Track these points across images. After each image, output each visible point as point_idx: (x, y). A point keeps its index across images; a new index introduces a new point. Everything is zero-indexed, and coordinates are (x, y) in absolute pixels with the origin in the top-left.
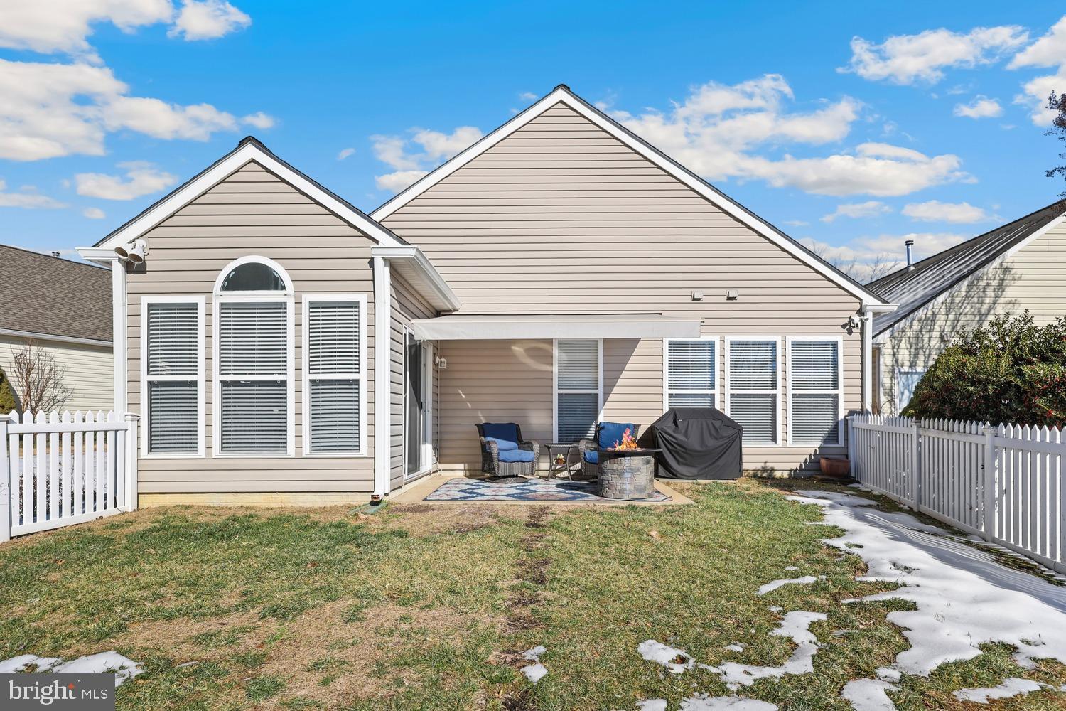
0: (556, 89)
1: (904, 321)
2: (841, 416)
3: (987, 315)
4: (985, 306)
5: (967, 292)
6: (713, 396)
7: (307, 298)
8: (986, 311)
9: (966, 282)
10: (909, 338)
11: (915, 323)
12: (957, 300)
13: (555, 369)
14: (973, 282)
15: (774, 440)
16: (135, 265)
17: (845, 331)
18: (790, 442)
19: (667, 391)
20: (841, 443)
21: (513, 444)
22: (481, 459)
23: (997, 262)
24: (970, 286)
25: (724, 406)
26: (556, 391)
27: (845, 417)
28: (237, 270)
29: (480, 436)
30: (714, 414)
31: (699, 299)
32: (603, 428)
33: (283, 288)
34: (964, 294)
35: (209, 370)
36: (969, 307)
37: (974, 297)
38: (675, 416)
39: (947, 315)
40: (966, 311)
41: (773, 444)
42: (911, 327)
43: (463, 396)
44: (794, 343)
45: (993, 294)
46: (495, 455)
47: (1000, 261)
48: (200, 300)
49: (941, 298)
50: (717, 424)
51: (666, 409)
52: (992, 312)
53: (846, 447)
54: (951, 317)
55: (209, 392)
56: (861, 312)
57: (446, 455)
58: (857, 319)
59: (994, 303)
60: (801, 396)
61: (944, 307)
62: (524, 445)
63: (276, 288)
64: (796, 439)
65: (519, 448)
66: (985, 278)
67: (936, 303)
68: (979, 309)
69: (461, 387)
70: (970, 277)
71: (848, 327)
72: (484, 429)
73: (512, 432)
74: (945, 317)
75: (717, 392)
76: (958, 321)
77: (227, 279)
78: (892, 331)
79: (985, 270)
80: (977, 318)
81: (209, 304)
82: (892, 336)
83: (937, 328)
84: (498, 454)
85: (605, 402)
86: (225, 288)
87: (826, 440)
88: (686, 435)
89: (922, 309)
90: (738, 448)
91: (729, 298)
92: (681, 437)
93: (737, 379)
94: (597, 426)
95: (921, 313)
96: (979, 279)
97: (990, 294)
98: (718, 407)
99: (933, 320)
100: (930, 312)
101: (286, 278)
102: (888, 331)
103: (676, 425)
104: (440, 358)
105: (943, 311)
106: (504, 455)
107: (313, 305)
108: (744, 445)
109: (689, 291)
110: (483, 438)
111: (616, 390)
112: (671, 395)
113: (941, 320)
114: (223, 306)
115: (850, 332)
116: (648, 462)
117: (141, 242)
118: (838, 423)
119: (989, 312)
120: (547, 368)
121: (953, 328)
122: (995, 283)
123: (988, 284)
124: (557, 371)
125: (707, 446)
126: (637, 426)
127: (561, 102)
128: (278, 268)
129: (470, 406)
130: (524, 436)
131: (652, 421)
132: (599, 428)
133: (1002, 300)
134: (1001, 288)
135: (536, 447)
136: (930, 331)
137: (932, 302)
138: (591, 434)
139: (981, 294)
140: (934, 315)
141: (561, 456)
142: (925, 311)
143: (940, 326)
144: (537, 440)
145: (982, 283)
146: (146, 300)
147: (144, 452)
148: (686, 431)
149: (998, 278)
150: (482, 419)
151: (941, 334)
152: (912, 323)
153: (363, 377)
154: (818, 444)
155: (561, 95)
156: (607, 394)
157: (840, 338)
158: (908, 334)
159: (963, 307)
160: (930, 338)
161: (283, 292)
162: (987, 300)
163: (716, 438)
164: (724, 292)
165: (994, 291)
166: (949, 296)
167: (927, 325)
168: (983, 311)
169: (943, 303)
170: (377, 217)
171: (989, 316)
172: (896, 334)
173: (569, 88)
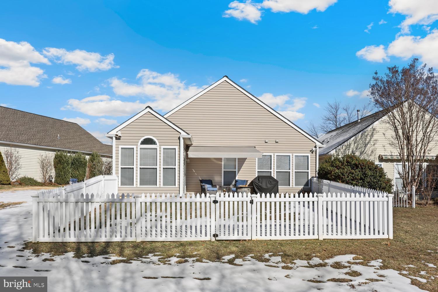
0: (224, 77)
1: (340, 146)
2: (309, 178)
3: (367, 145)
4: (367, 141)
5: (361, 137)
6: (271, 172)
7: (163, 147)
8: (367, 143)
9: (360, 133)
10: (342, 152)
11: (344, 147)
12: (358, 139)
13: (223, 163)
14: (363, 133)
15: (289, 185)
16: (118, 138)
17: (311, 152)
18: (294, 186)
19: (257, 170)
20: (309, 186)
21: (210, 186)
22: (201, 190)
23: (371, 127)
24: (362, 135)
25: (274, 175)
26: (223, 170)
27: (311, 178)
28: (144, 139)
29: (201, 183)
30: (270, 177)
31: (267, 142)
32: (237, 181)
33: (156, 144)
34: (360, 137)
35: (137, 165)
36: (361, 142)
37: (363, 138)
38: (259, 178)
39: (354, 144)
40: (361, 143)
41: (289, 187)
42: (342, 148)
43: (194, 171)
44: (295, 156)
45: (369, 138)
46: (206, 189)
47: (372, 126)
48: (135, 147)
49: (352, 139)
50: (271, 180)
51: (257, 176)
52: (369, 143)
53: (311, 187)
54: (356, 145)
55: (137, 170)
56: (315, 147)
57: (189, 189)
58: (314, 149)
59: (370, 140)
60: (297, 172)
61: (353, 141)
62: (214, 186)
63: (154, 144)
64: (296, 185)
65: (212, 187)
66: (367, 132)
67: (350, 140)
68: (365, 142)
69: (193, 168)
70: (362, 132)
71: (312, 151)
72: (202, 181)
73: (210, 182)
74: (354, 145)
75: (272, 170)
76: (358, 146)
77: (142, 142)
78: (336, 150)
79: (367, 129)
80: (364, 145)
81: (137, 148)
82: (336, 151)
83: (351, 149)
84: (207, 188)
85: (238, 173)
86: (141, 144)
87: (305, 186)
88: (262, 183)
89: (346, 142)
90: (277, 187)
91: (276, 142)
92: (260, 184)
93: (278, 167)
94: (235, 181)
95: (346, 144)
96: (365, 132)
97: (369, 137)
98: (272, 176)
99: (350, 146)
100: (349, 143)
101: (157, 142)
102: (335, 150)
103: (259, 181)
104: (188, 159)
105: (353, 143)
106: (208, 189)
107: (164, 149)
108: (279, 187)
109: (264, 140)
110: (201, 184)
111: (241, 170)
112: (258, 172)
113: (352, 146)
114: (141, 149)
115: (312, 153)
116: (249, 190)
117: (119, 132)
118: (308, 180)
119: (368, 143)
120: (221, 163)
121: (356, 149)
122: (370, 134)
123: (368, 134)
124: (223, 164)
125: (267, 187)
126: (247, 181)
127: (225, 81)
128: (155, 139)
129: (196, 174)
130: (214, 184)
131: (252, 179)
132: (236, 181)
133: (372, 139)
134: (372, 135)
135: (218, 187)
136: (349, 150)
137: (349, 140)
138: (234, 183)
139: (366, 137)
140: (350, 144)
141: (225, 190)
142: (347, 143)
143: (352, 148)
144: (218, 185)
145: (366, 134)
146: (120, 147)
147: (120, 186)
148: (262, 182)
149: (371, 132)
150: (200, 178)
151: (352, 151)
152: (343, 147)
153: (177, 167)
154: (302, 187)
155: (225, 79)
156: (239, 171)
157: (309, 155)
158: (341, 150)
159: (360, 142)
160: (349, 152)
161: (156, 145)
162: (368, 139)
163: (271, 185)
164: (274, 140)
165: (370, 136)
166: (355, 138)
167: (347, 148)
168: (366, 143)
169: (353, 140)
170: (165, 116)
171: (368, 145)
172: (337, 151)
173: (228, 77)
